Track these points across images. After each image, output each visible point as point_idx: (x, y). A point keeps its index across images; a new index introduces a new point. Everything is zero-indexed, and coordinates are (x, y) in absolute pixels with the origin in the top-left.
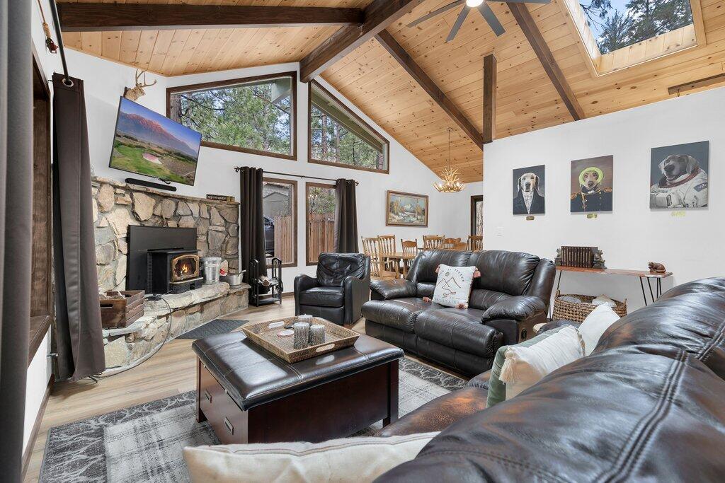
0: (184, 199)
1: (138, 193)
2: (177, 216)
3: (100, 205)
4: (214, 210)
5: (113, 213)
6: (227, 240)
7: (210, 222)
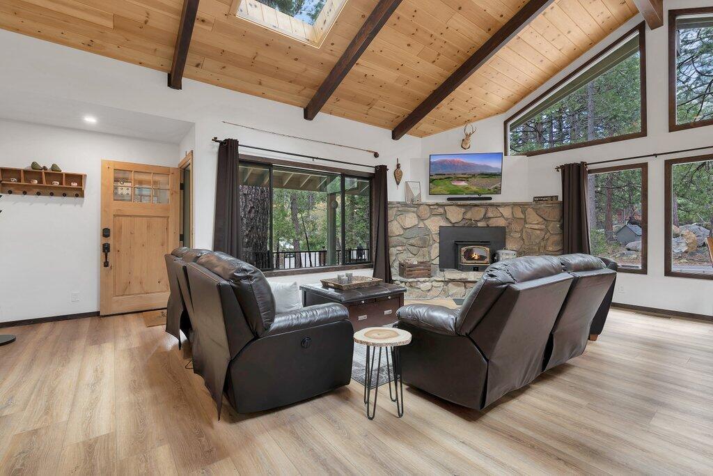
0: (497, 206)
1: (448, 207)
2: (486, 218)
3: (418, 216)
4: (530, 210)
5: (429, 220)
6: (547, 237)
7: (525, 221)
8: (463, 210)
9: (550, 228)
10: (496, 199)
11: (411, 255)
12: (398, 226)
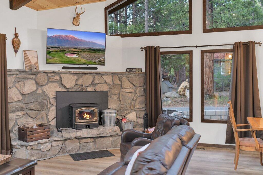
0: (102, 74)
1: (64, 74)
2: (93, 84)
3: (36, 82)
4: (124, 79)
5: (46, 86)
6: (135, 98)
7: (121, 86)
8: (76, 77)
9: (137, 92)
10: (101, 69)
11: (30, 119)
12: (18, 92)
